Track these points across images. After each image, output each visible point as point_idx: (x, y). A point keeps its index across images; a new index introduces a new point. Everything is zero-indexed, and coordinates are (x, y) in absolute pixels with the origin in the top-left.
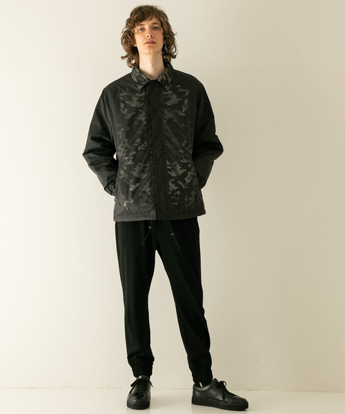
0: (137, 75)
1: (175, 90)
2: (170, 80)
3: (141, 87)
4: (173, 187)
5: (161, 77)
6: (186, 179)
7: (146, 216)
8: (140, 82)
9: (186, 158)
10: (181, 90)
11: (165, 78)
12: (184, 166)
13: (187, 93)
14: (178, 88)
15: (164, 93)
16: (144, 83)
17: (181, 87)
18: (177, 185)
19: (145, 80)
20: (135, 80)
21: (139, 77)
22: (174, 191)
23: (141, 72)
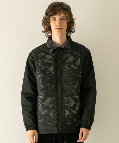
0: (50, 44)
1: (72, 53)
2: (69, 47)
3: (51, 51)
4: (67, 113)
5: (64, 46)
6: (76, 108)
7: (49, 131)
8: (51, 48)
9: (76, 95)
10: (76, 53)
11: (66, 46)
12: (75, 100)
13: (80, 55)
14: (74, 52)
15: (65, 55)
16: (54, 49)
17: (76, 52)
18: (70, 112)
19: (54, 47)
20: (49, 47)
21: (51, 45)
22: (68, 116)
23: (53, 42)
